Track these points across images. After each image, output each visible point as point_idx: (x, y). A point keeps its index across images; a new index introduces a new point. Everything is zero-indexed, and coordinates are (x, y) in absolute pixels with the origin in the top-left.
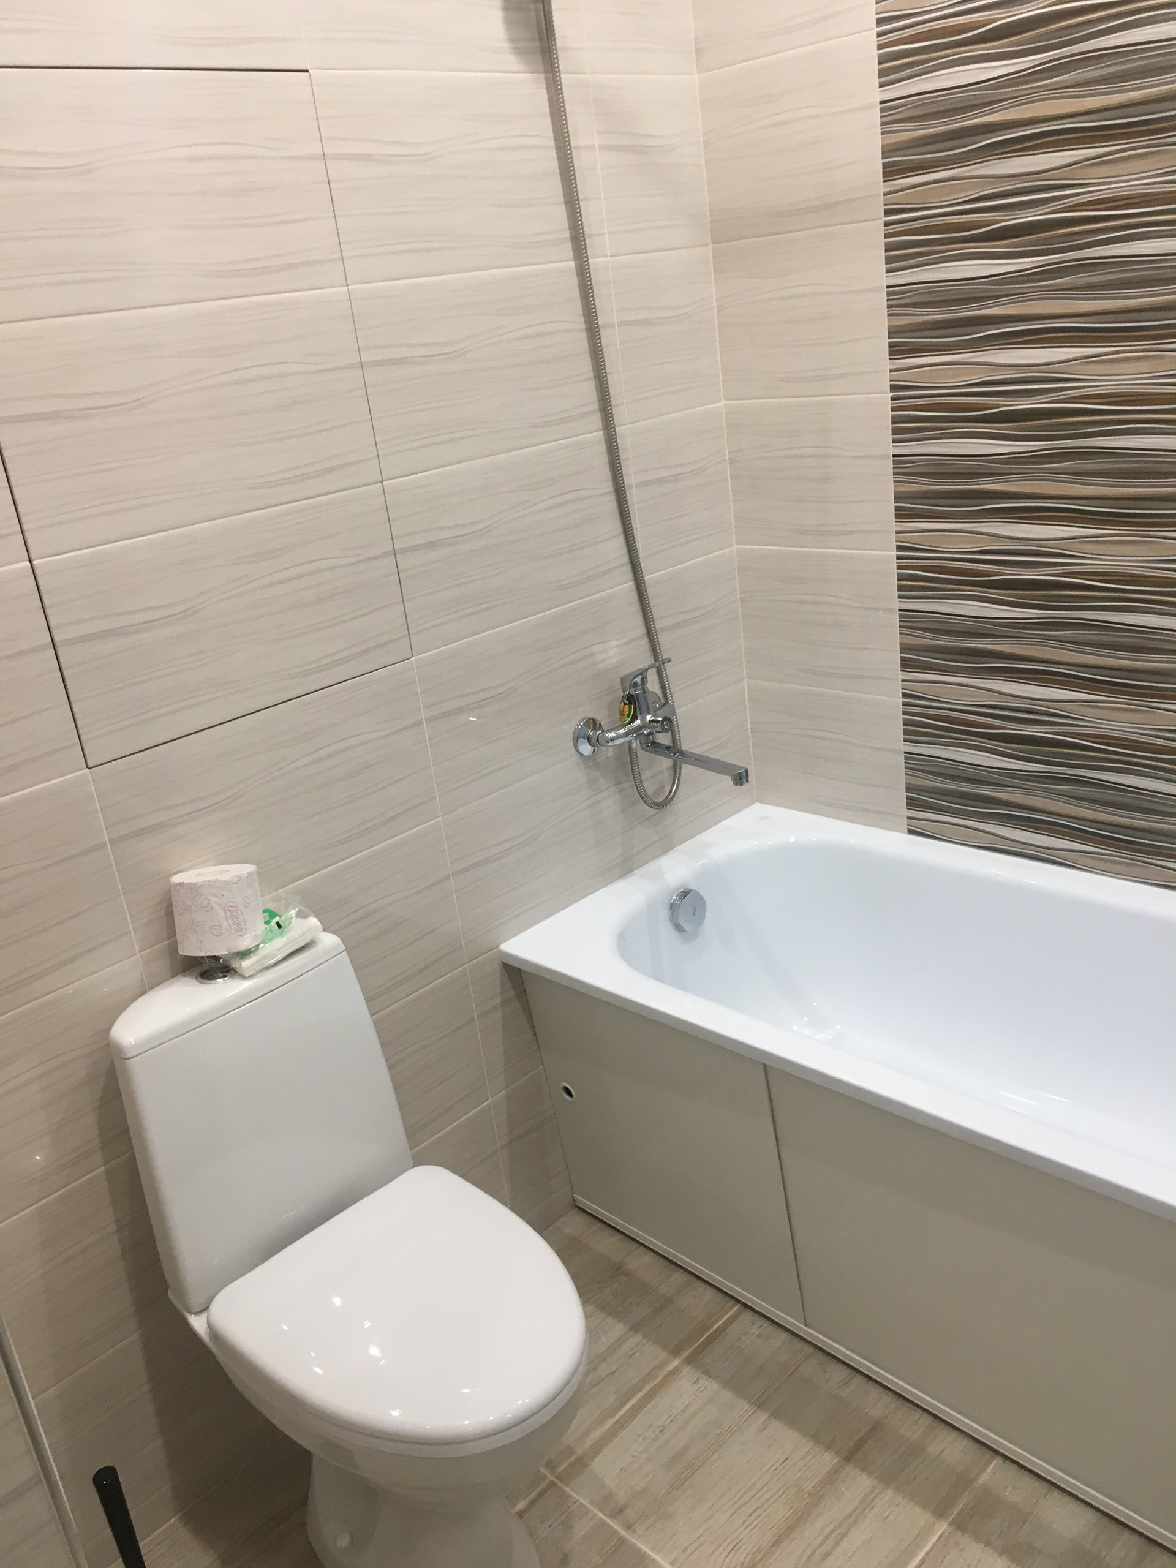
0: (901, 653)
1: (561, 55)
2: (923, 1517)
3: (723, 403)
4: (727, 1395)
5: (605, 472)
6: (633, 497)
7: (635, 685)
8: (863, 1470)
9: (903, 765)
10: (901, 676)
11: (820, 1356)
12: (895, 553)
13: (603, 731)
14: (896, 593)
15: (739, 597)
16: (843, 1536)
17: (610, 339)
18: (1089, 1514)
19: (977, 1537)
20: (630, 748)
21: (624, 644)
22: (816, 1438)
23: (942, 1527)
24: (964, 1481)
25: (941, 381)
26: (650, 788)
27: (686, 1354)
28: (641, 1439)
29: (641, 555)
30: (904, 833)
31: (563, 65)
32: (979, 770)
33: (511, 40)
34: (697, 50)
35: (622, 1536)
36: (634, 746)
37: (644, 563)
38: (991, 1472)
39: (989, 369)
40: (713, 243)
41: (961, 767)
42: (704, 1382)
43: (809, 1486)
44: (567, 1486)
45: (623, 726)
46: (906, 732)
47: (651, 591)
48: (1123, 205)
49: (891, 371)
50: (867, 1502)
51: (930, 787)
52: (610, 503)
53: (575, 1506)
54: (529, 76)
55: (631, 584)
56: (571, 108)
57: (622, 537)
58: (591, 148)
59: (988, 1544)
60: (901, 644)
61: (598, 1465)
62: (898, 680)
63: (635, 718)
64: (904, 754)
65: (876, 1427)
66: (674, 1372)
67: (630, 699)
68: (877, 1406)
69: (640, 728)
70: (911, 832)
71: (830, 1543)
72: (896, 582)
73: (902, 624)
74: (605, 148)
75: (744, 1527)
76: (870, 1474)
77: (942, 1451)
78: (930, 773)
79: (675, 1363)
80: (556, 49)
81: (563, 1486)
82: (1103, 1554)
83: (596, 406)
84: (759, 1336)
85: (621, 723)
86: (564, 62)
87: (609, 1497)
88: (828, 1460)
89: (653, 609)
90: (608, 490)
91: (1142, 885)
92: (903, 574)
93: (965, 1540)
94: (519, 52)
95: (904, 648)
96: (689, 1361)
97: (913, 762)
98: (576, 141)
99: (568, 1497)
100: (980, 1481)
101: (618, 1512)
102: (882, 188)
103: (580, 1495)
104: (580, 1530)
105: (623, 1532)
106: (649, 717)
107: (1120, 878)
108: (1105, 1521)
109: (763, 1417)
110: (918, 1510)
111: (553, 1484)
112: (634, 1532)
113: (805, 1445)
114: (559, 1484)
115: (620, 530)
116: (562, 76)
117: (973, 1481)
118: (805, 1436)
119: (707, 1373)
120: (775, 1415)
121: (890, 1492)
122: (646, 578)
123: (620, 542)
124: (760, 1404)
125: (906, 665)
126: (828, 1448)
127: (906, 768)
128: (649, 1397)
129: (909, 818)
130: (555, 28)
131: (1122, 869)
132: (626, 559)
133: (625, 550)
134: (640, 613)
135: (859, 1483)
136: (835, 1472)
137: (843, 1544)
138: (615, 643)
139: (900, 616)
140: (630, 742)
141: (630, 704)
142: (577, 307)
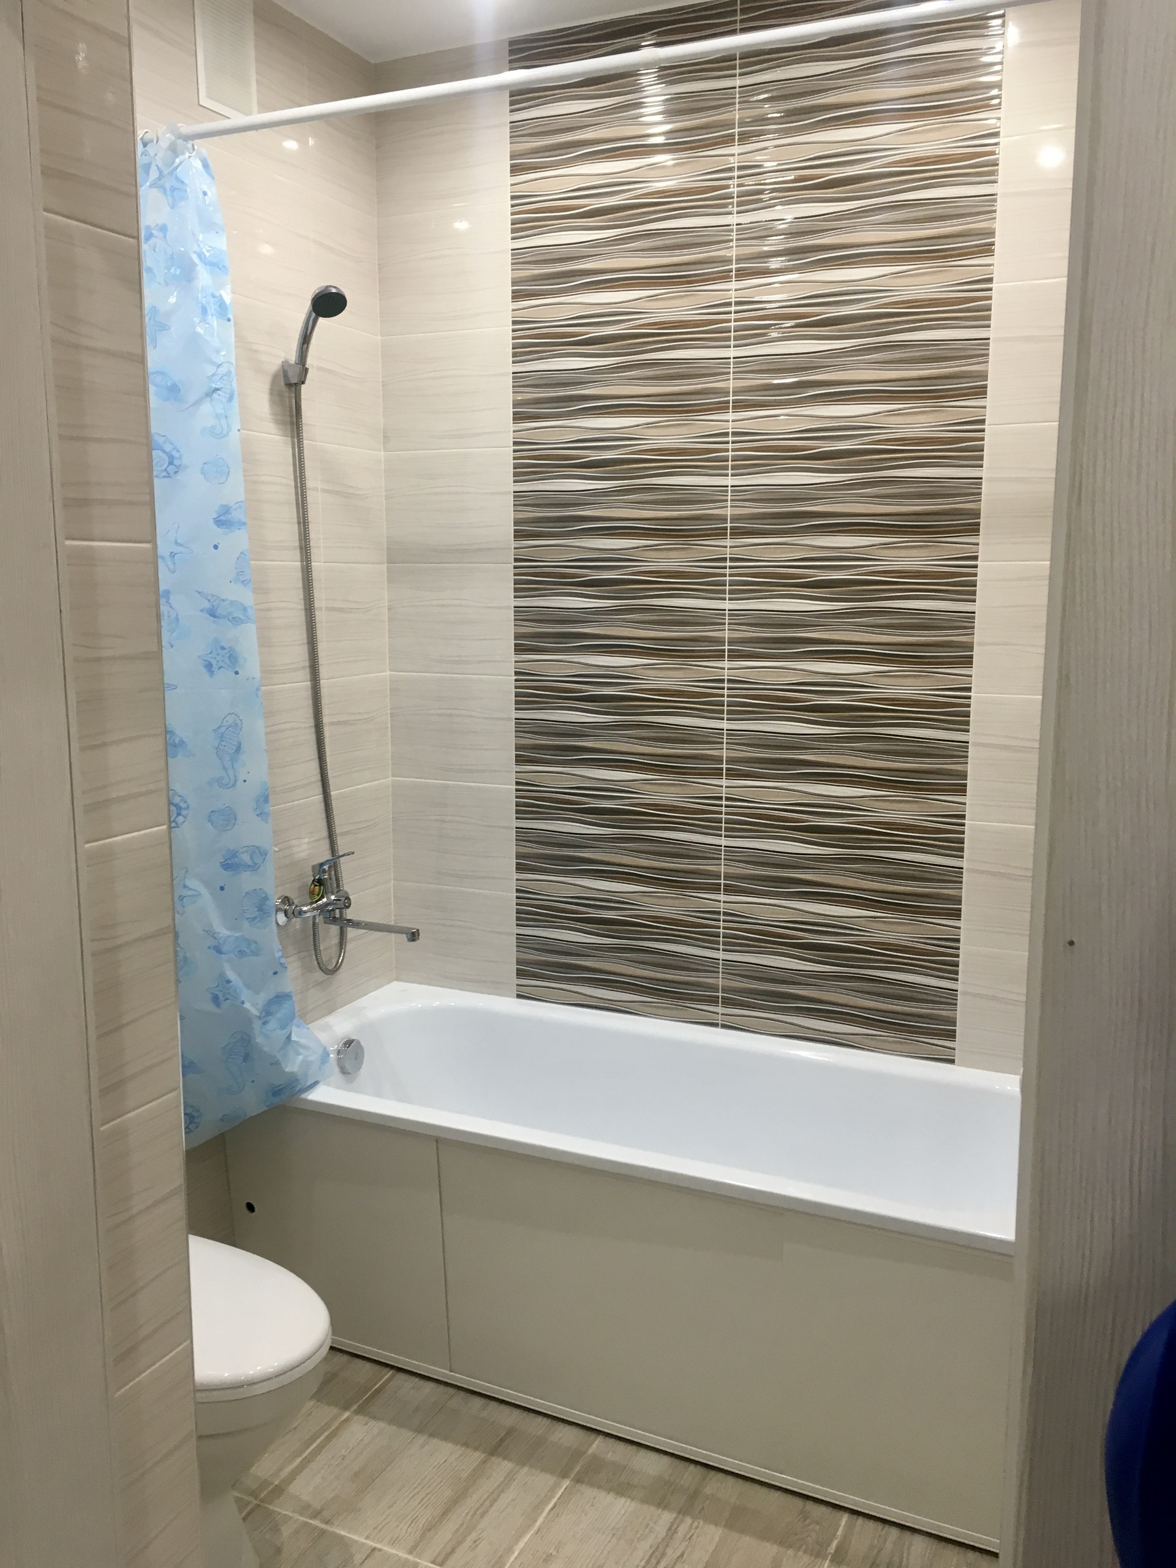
0: (516, 859)
1: (304, 428)
2: (549, 1479)
3: (388, 673)
4: (393, 1429)
5: (309, 712)
6: (327, 732)
7: (324, 871)
8: (504, 1458)
9: (515, 944)
10: (516, 876)
11: (462, 1394)
12: (514, 787)
13: (296, 906)
14: (514, 816)
15: (391, 816)
16: (495, 1500)
17: (320, 616)
18: (666, 1460)
19: (591, 1484)
20: (314, 924)
21: (313, 841)
22: (466, 1445)
23: (566, 1483)
24: (577, 1454)
25: (551, 672)
26: (324, 957)
27: (355, 1407)
28: (326, 1466)
29: (329, 776)
30: (514, 998)
31: (305, 435)
32: (574, 945)
33: (274, 414)
34: (384, 437)
35: (323, 1529)
36: (317, 921)
37: (332, 781)
38: (598, 1444)
39: (584, 667)
40: (389, 563)
41: (559, 943)
42: (372, 1423)
43: (464, 1475)
44: (270, 1504)
45: (312, 903)
46: (518, 919)
47: (335, 804)
48: (667, 576)
49: (515, 662)
50: (509, 1478)
51: (535, 960)
52: (311, 737)
53: (279, 1516)
54: (278, 438)
55: (321, 797)
56: (308, 464)
57: (317, 761)
58: (316, 489)
59: (599, 1487)
60: (516, 852)
61: (295, 1488)
62: (513, 879)
63: (322, 897)
64: (516, 936)
65: (510, 1432)
66: (347, 1420)
67: (320, 882)
68: (509, 1418)
69: (327, 904)
70: (519, 996)
71: (488, 1503)
72: (514, 808)
73: (518, 838)
74: (324, 491)
75: (420, 1506)
76: (510, 1460)
77: (560, 1438)
78: (537, 949)
79: (347, 1414)
80: (302, 424)
81: (266, 1505)
82: (678, 1480)
83: (307, 664)
84: (413, 1388)
85: (310, 901)
86: (306, 430)
87: (308, 1506)
88: (478, 1456)
89: (335, 818)
90: (307, 725)
91: (681, 1023)
92: (519, 801)
93: (583, 1488)
94: (277, 422)
95: (519, 856)
96: (358, 1412)
97: (522, 942)
98: (309, 484)
99: (273, 1512)
100: (590, 1451)
101: (316, 1514)
102: (513, 544)
103: (282, 1508)
104: (286, 1531)
105: (323, 1526)
106: (333, 897)
107: (666, 1020)
108: (676, 1462)
109: (422, 1439)
110: (549, 1476)
111: (258, 1506)
112: (332, 1524)
113: (459, 1450)
114: (262, 1504)
115: (316, 756)
116: (304, 441)
117: (585, 1453)
118: (457, 1445)
119: (374, 1418)
120: (432, 1435)
121: (526, 1469)
122: (332, 793)
123: (315, 765)
124: (419, 1430)
125: (520, 868)
126: (476, 1449)
127: (517, 946)
128: (329, 1439)
129: (518, 985)
130: (302, 411)
131: (667, 1012)
132: (319, 777)
133: (318, 771)
134: (325, 820)
135: (502, 1467)
136: (484, 1462)
137: (496, 1504)
138: (306, 840)
139: (517, 832)
140: (314, 917)
141: (320, 886)
142: (300, 594)
